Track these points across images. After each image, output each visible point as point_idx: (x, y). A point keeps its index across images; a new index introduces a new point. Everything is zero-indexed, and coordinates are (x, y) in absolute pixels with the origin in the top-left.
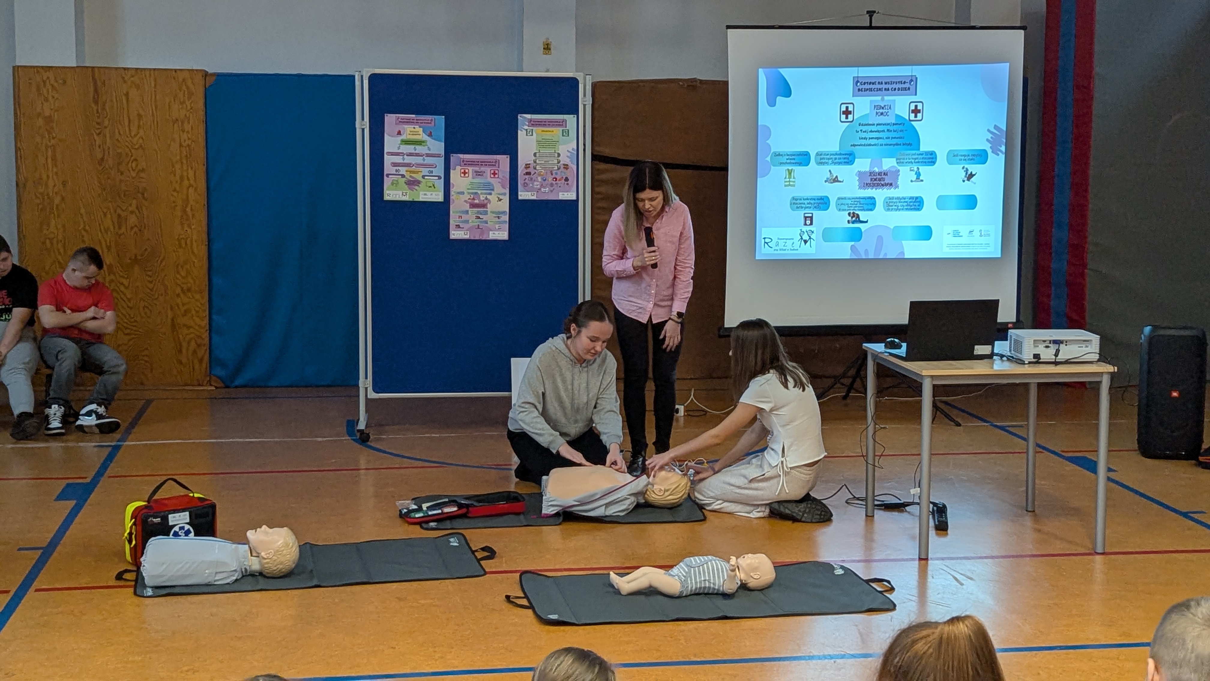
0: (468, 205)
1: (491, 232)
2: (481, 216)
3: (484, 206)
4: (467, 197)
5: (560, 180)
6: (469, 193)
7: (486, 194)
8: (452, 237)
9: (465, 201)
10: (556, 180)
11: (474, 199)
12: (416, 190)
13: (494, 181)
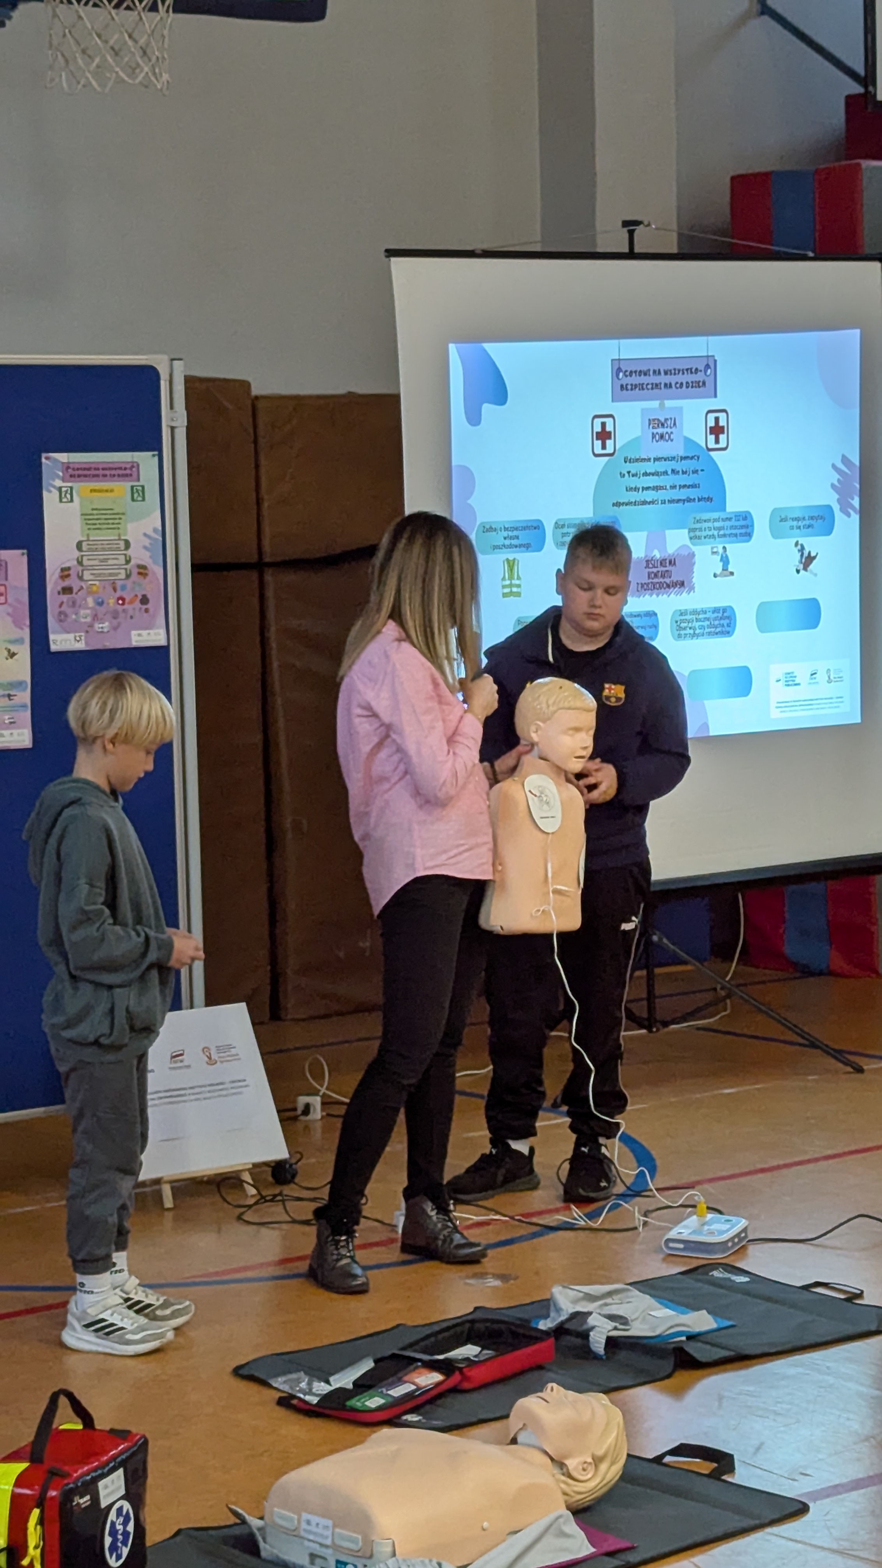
5: (131, 602)
10: (123, 604)
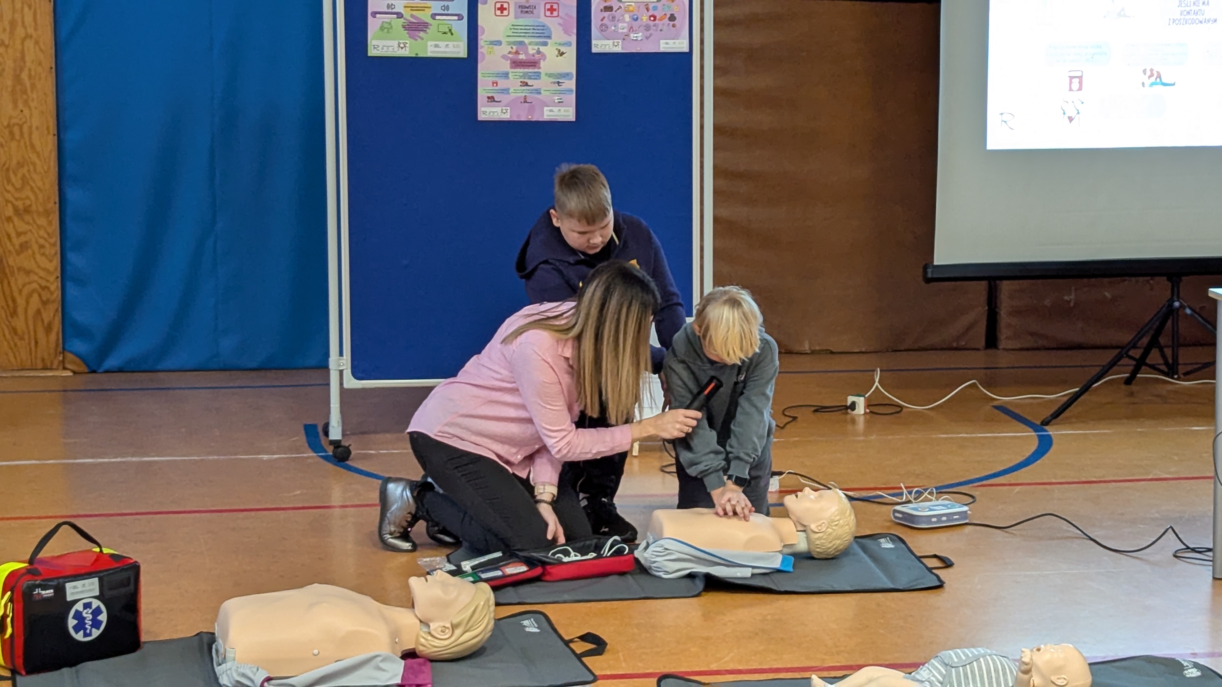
0: (509, 62)
1: (546, 108)
2: (530, 82)
3: (533, 64)
4: (505, 49)
6: (509, 43)
7: (537, 44)
8: (481, 117)
9: (504, 57)
10: (655, 20)
11: (517, 53)
12: (422, 39)
13: (552, 24)
